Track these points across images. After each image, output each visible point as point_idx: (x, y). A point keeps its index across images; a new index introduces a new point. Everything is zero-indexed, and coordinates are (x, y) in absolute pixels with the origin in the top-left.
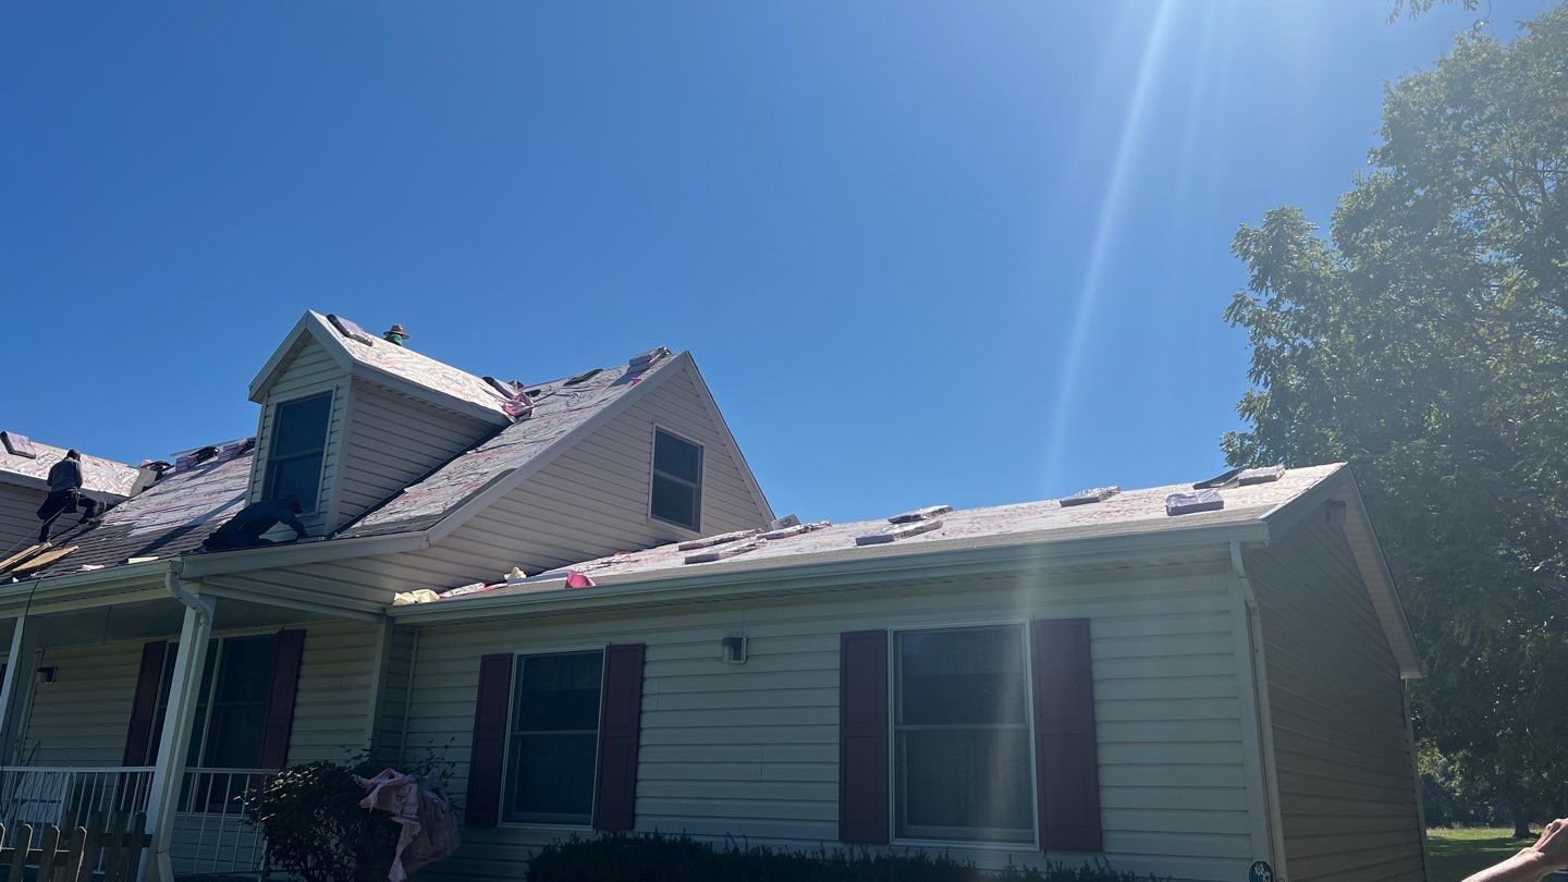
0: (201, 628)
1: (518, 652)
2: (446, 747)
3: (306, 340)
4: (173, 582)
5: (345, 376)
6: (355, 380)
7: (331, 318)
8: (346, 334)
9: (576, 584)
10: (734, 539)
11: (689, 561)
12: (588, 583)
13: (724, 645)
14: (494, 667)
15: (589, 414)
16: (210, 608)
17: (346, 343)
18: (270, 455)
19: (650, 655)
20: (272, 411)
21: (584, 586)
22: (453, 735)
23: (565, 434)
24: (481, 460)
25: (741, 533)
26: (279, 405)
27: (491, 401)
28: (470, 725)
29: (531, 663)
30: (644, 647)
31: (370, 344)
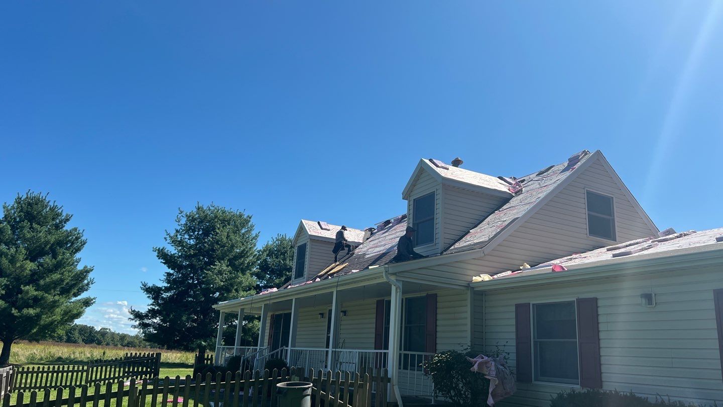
0: (398, 294)
1: (532, 302)
2: (505, 345)
3: (422, 171)
4: (386, 275)
5: (439, 185)
6: (444, 185)
7: (431, 160)
8: (437, 166)
9: (557, 270)
10: (637, 243)
11: (614, 256)
12: (563, 269)
13: (641, 297)
14: (521, 309)
15: (551, 188)
16: (400, 285)
17: (438, 170)
18: (413, 220)
19: (600, 303)
20: (412, 202)
21: (561, 270)
22: (507, 340)
23: (540, 199)
24: (502, 215)
25: (641, 240)
26: (414, 200)
27: (503, 187)
28: (514, 336)
29: (540, 308)
30: (595, 300)
31: (448, 169)
